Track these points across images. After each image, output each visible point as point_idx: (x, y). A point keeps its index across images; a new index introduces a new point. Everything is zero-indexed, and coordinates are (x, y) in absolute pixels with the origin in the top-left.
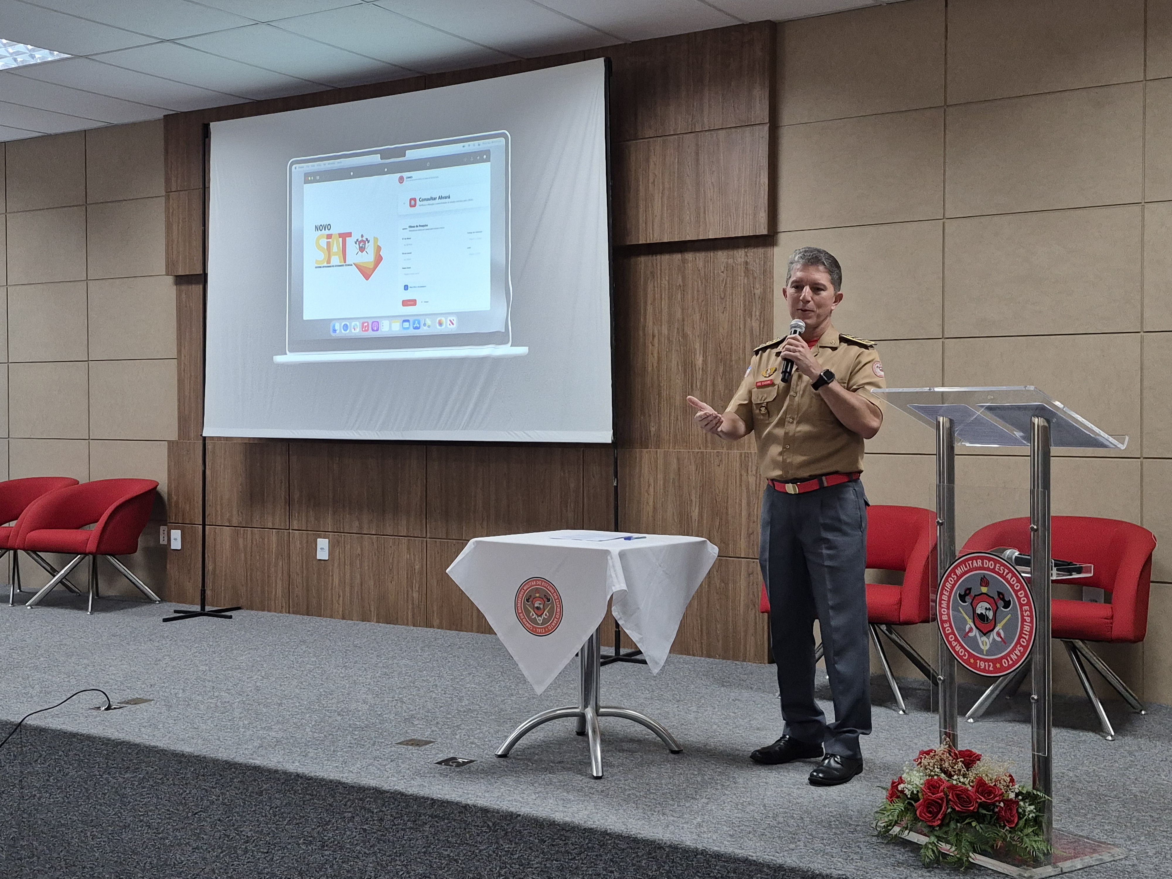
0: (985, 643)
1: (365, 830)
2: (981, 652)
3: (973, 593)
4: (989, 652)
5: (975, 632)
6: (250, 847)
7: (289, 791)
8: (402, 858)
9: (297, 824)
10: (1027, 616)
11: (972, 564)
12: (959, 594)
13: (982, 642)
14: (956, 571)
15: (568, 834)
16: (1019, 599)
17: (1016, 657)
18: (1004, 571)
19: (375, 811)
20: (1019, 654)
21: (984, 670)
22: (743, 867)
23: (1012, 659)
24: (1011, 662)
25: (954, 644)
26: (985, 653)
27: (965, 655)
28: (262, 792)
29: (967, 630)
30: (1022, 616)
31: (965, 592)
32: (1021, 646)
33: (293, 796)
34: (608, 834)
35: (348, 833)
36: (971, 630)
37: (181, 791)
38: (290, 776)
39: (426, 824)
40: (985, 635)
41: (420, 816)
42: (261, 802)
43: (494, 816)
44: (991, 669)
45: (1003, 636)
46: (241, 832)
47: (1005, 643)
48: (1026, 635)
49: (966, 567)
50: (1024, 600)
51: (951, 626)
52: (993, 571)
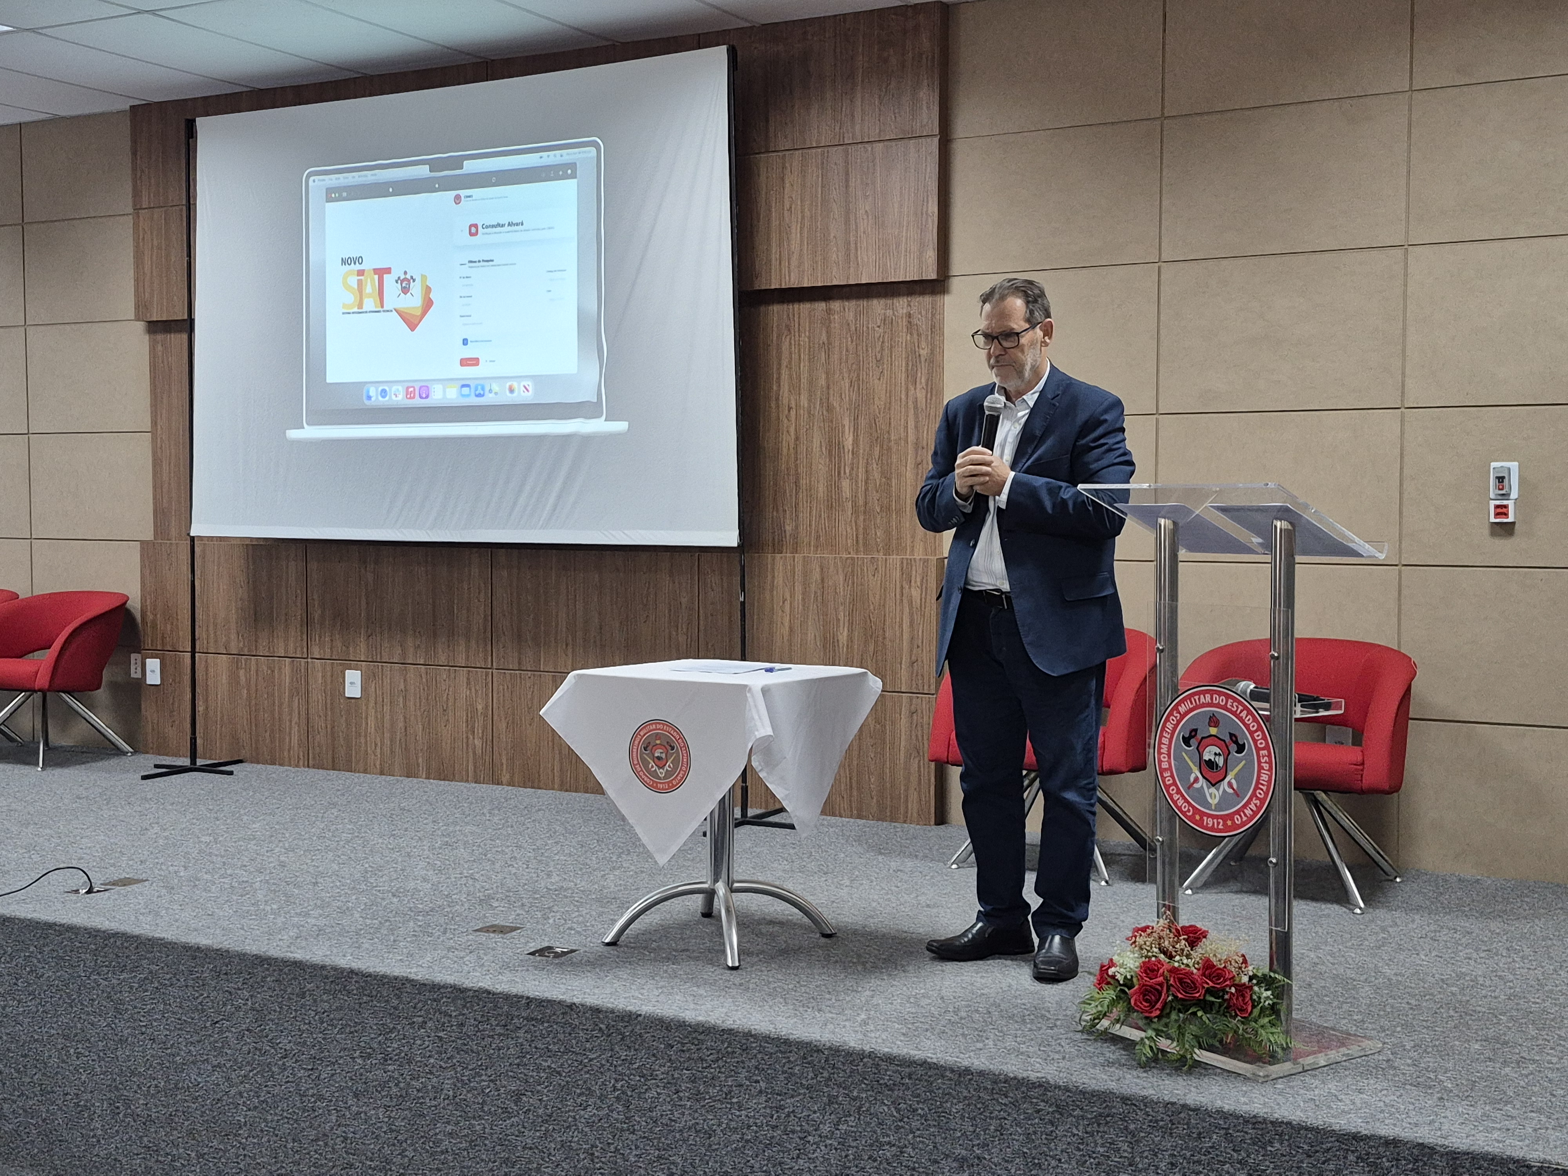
0: (1213, 795)
1: (439, 1037)
2: (1207, 805)
3: (1199, 736)
4: (1219, 807)
5: (1202, 782)
6: (289, 1063)
7: (340, 991)
8: (489, 1072)
9: (351, 1033)
10: (1266, 762)
11: (1199, 699)
12: (1183, 737)
13: (1211, 795)
14: (1180, 708)
15: (701, 1037)
16: (1255, 741)
17: (1251, 813)
18: (1237, 707)
19: (454, 1014)
20: (1254, 809)
21: (1212, 829)
22: (920, 1071)
23: (1245, 815)
24: (1245, 819)
25: (1176, 797)
26: (1213, 808)
27: (1189, 811)
28: (304, 993)
29: (1192, 780)
30: (1259, 762)
31: (1191, 732)
32: (1258, 798)
33: (346, 998)
34: (752, 1036)
35: (418, 1042)
36: (1196, 780)
37: (197, 995)
38: (342, 973)
39: (520, 1028)
40: (1213, 785)
41: (512, 1019)
42: (303, 1006)
43: (607, 1017)
44: (1220, 827)
45: (1235, 786)
46: (277, 1044)
47: (1238, 795)
48: (1263, 785)
49: (1192, 703)
50: (1261, 743)
51: (1172, 776)
52: (1225, 708)
